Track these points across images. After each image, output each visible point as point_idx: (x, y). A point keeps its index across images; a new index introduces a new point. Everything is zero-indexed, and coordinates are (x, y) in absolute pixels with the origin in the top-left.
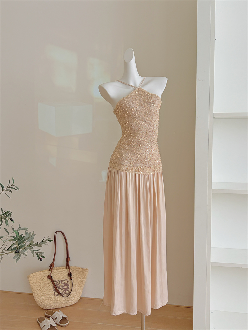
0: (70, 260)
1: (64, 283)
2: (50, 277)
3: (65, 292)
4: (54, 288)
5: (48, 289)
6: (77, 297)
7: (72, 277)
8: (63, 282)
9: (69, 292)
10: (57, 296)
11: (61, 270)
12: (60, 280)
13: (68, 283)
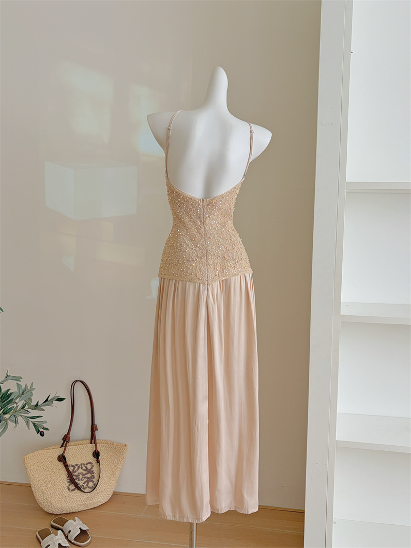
1: (87, 469)
2: (62, 459)
3: (87, 485)
4: (69, 477)
5: (58, 479)
6: (107, 493)
7: (100, 458)
9: (94, 484)
10: (74, 492)
11: (81, 446)
12: (80, 464)
13: (93, 470)
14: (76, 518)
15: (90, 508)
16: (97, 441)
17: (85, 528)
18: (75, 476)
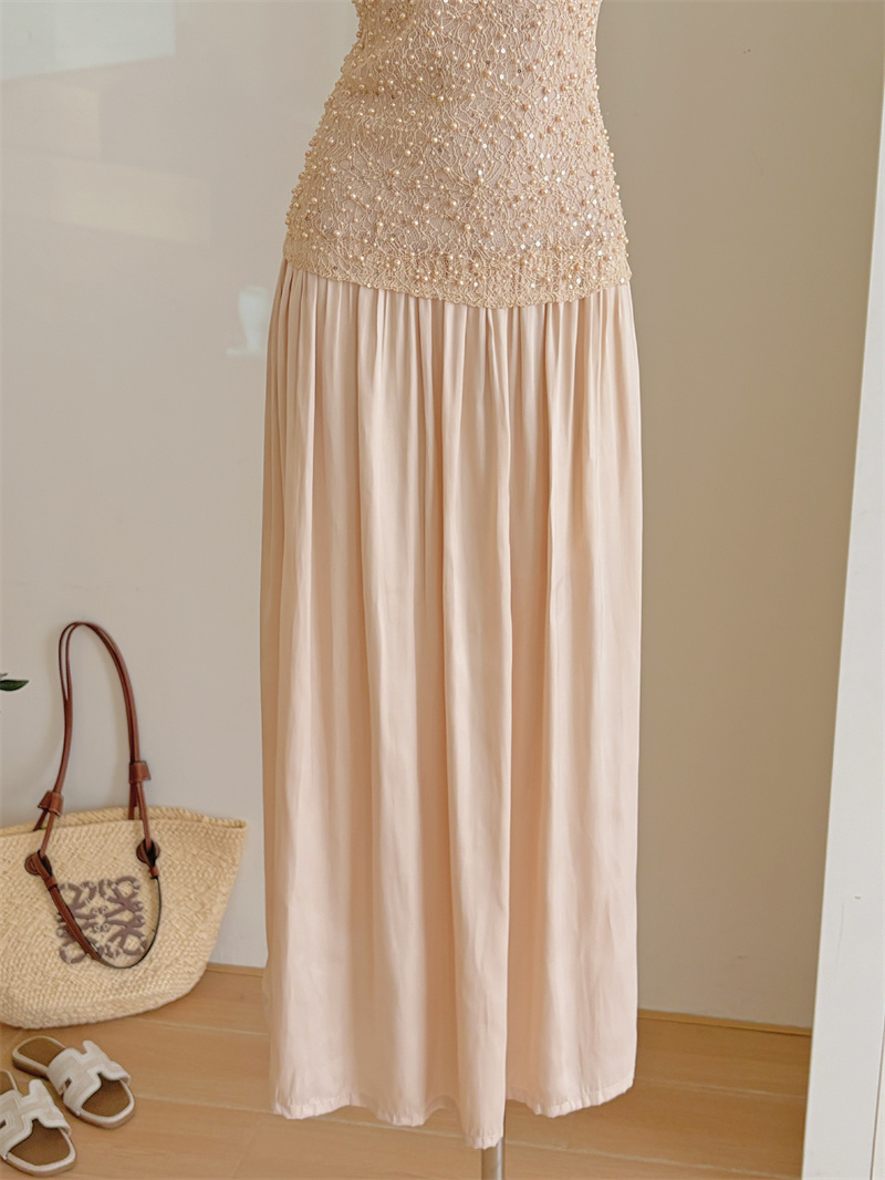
0: (147, 776)
1: (118, 898)
2: (39, 865)
3: (121, 944)
4: (62, 920)
5: (27, 928)
6: (186, 969)
7: (158, 862)
8: (109, 893)
9: (143, 944)
10: (79, 965)
11: (98, 826)
12: (96, 881)
13: (139, 899)
14: (87, 1044)
15: (132, 1012)
16: (150, 812)
17: (115, 1072)
18: (81, 917)
